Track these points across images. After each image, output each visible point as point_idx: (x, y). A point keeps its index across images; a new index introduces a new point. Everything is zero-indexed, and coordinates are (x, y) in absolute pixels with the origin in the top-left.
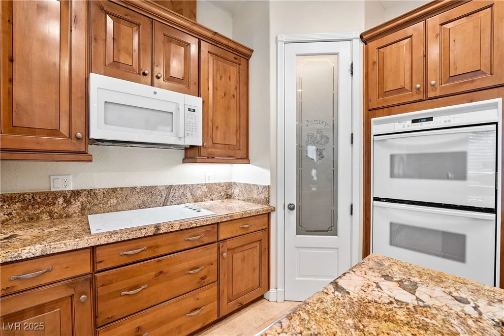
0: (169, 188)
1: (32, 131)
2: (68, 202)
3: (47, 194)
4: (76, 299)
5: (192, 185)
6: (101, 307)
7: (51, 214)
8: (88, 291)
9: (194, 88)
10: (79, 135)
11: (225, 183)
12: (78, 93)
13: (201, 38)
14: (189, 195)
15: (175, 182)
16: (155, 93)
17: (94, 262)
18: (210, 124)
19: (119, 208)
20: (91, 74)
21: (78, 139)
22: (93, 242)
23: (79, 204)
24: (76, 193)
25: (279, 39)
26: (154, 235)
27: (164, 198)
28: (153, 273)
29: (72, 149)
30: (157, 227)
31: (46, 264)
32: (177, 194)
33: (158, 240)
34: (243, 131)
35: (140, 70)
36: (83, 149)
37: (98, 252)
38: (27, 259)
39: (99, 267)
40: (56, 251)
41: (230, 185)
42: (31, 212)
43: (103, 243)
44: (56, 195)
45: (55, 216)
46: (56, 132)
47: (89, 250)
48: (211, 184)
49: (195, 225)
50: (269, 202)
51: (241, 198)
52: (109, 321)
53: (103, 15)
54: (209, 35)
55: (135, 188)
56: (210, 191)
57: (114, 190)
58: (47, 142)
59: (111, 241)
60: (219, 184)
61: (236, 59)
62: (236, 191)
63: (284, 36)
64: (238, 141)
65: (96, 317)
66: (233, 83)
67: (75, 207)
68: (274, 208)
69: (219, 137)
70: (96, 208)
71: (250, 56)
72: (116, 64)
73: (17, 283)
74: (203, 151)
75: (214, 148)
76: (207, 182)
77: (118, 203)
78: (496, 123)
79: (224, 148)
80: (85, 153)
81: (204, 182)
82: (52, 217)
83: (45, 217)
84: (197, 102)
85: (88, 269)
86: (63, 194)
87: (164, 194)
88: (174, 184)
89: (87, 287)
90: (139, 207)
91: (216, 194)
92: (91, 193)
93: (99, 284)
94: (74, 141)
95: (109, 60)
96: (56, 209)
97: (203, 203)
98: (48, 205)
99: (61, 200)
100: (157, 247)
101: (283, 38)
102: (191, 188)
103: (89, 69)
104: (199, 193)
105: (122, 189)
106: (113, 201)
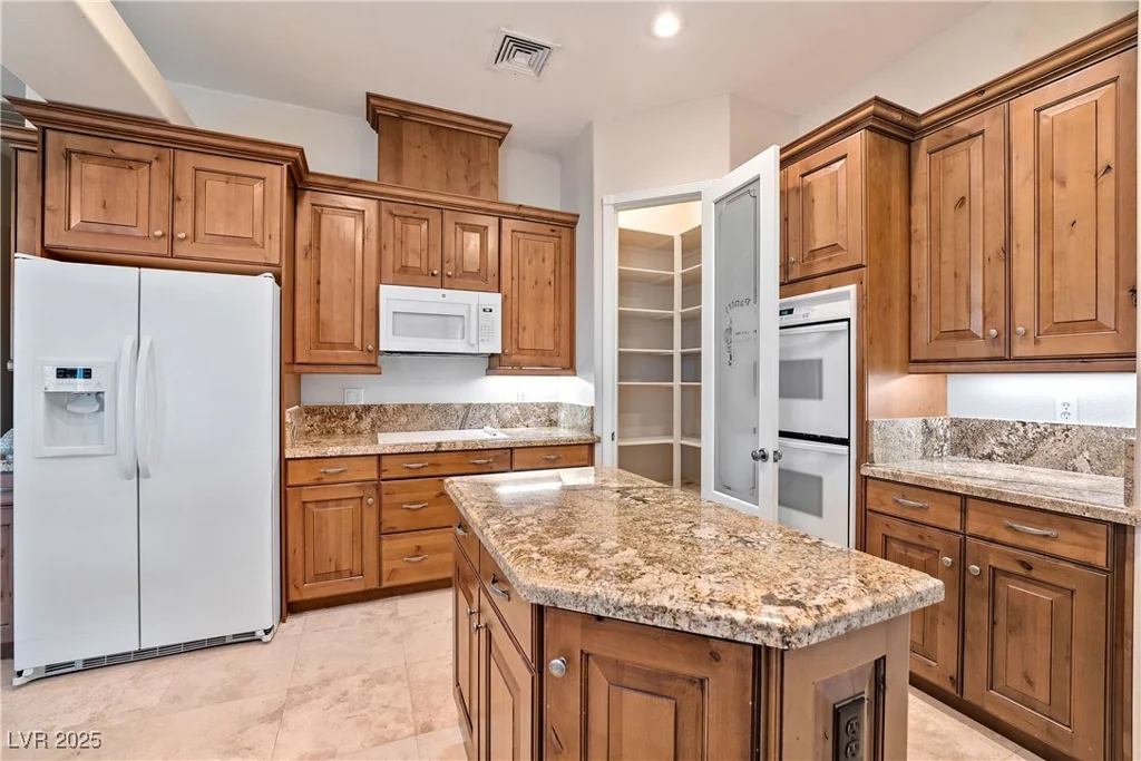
0: (468, 407)
1: (332, 346)
2: (359, 417)
3: (342, 407)
4: (364, 502)
5: (498, 405)
6: (385, 515)
7: (344, 427)
8: (374, 496)
9: (493, 280)
10: (370, 347)
11: (547, 404)
12: (369, 306)
13: (501, 216)
14: (493, 417)
15: (475, 401)
16: (444, 296)
17: (380, 471)
18: (515, 325)
19: (410, 428)
20: (381, 286)
21: (369, 351)
22: (379, 450)
23: (369, 420)
24: (367, 408)
25: (605, 202)
26: (436, 452)
27: (460, 420)
28: (435, 493)
29: (365, 362)
30: (439, 444)
31: (344, 465)
32: (478, 415)
33: (439, 458)
34: (565, 330)
35: (428, 270)
36: (373, 362)
37: (384, 460)
38: (331, 457)
39: (384, 475)
40: (351, 454)
41: (555, 407)
42: (328, 425)
43: (388, 452)
44: (349, 409)
45: (348, 430)
46: (350, 346)
47: (375, 458)
48: (526, 404)
49: (481, 447)
50: (592, 429)
51: (567, 425)
52: (391, 531)
53: (392, 219)
54: (513, 210)
55: (427, 405)
56: (525, 412)
57: (404, 406)
58: (344, 355)
59: (395, 451)
60: (538, 405)
61: (553, 231)
62: (562, 415)
63: (611, 196)
64: (557, 344)
65: (380, 524)
66: (549, 264)
67: (366, 424)
68: (599, 438)
69: (527, 341)
70: (385, 426)
71: (576, 223)
72: (405, 269)
73: (324, 476)
74: (504, 359)
75: (521, 354)
76: (520, 401)
77: (408, 422)
78: (848, 320)
79: (535, 355)
80: (375, 365)
81: (514, 401)
82: (345, 432)
83: (340, 431)
84: (494, 300)
85: (375, 476)
86: (355, 408)
87: (461, 415)
88: (474, 402)
89: (373, 492)
90: (432, 429)
91: (533, 418)
92: (381, 408)
93: (383, 492)
94: (366, 354)
95: (398, 267)
96: (350, 423)
97: (514, 429)
98: (342, 419)
99: (353, 415)
100: (439, 465)
101: (611, 199)
102: (497, 408)
103: (380, 281)
104: (507, 416)
105: (412, 405)
106: (404, 419)
